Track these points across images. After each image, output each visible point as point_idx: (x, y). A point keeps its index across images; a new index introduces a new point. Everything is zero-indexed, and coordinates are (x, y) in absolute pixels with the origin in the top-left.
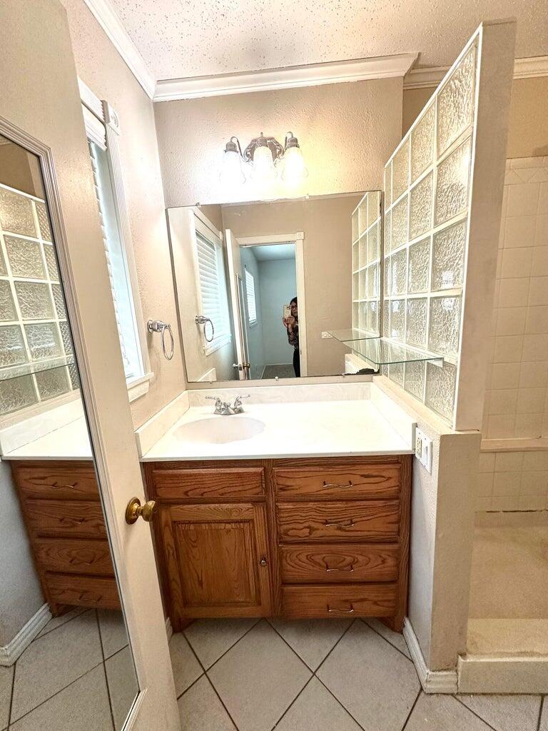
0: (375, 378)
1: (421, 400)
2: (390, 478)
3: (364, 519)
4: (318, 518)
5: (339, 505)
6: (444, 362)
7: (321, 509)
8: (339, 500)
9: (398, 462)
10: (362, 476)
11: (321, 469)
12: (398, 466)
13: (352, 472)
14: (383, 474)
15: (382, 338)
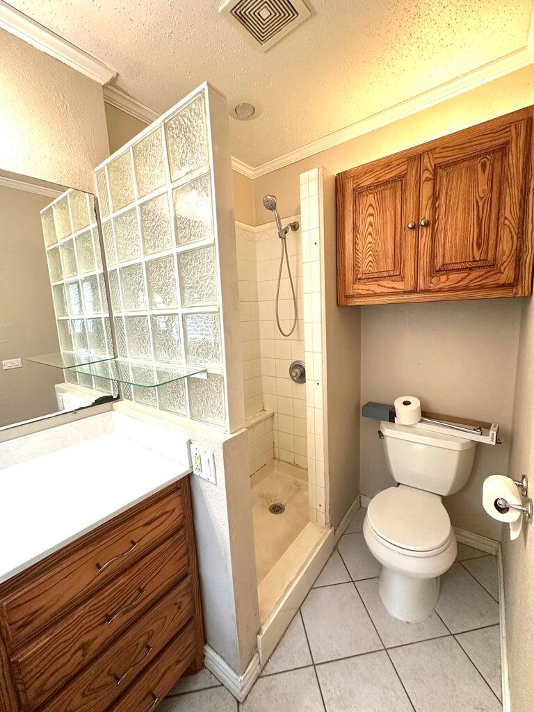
0: (116, 405)
1: (184, 416)
2: (174, 509)
3: (153, 575)
4: (93, 622)
5: (121, 580)
6: (208, 374)
7: (98, 605)
8: (118, 576)
9: (178, 489)
10: (145, 525)
11: (90, 549)
12: (179, 493)
13: (132, 528)
14: (166, 510)
15: (117, 359)
